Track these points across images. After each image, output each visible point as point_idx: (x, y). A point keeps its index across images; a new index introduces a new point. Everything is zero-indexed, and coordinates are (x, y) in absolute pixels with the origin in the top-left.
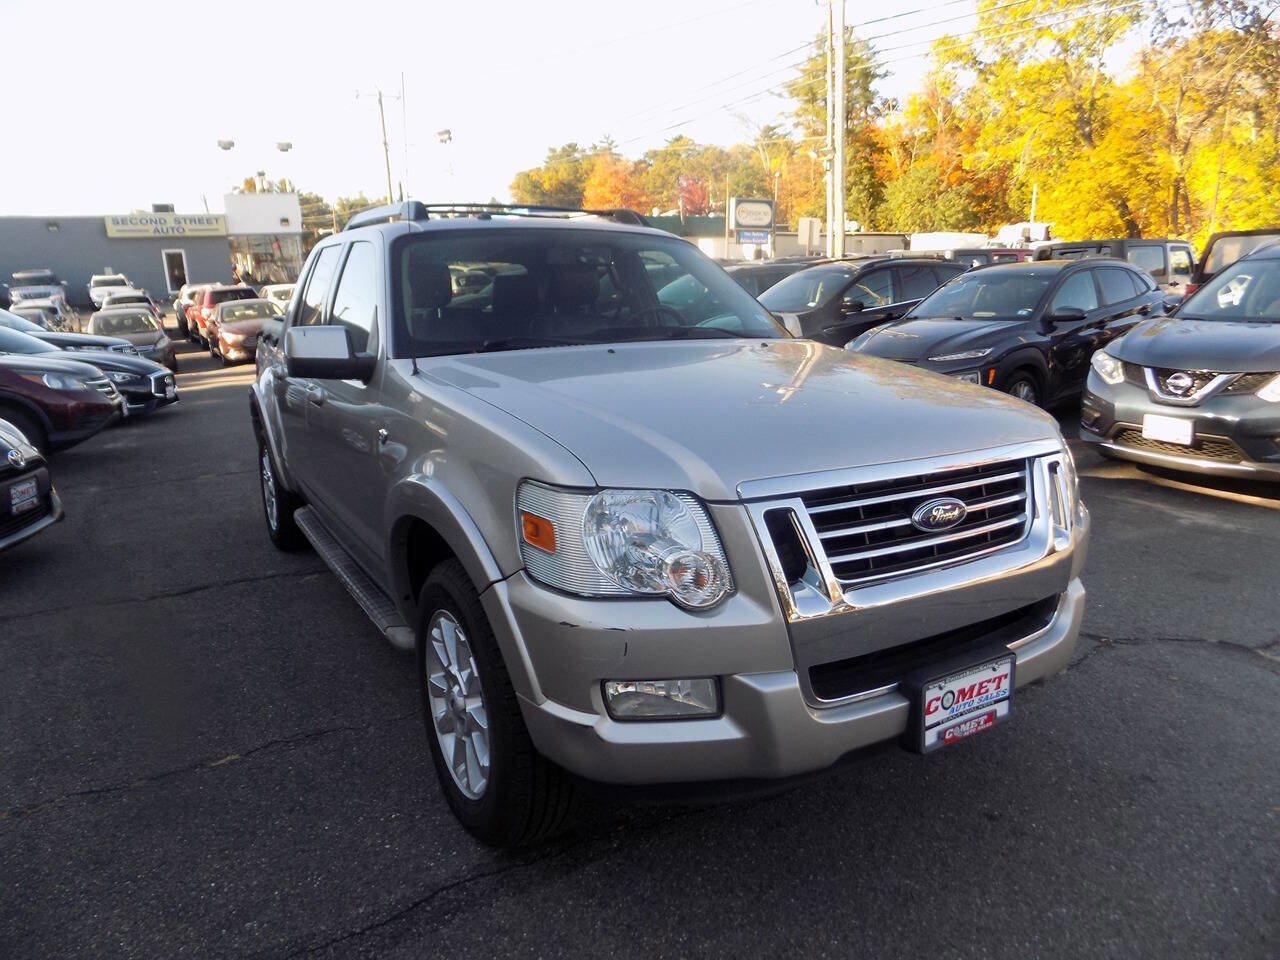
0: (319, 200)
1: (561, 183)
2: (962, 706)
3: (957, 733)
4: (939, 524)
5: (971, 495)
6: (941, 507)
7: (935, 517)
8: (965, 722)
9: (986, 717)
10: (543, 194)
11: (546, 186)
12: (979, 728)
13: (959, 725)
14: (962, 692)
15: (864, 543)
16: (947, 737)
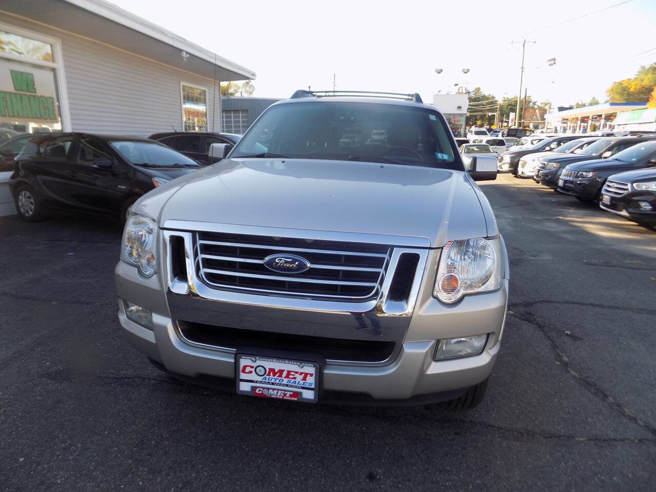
0: (493, 97)
1: (644, 87)
2: (272, 378)
3: (265, 392)
4: (279, 268)
5: (314, 258)
6: (284, 259)
7: (277, 263)
8: (274, 390)
9: (291, 393)
10: (629, 94)
11: (632, 90)
12: (285, 398)
13: (268, 389)
14: (272, 370)
15: (235, 267)
16: (257, 391)
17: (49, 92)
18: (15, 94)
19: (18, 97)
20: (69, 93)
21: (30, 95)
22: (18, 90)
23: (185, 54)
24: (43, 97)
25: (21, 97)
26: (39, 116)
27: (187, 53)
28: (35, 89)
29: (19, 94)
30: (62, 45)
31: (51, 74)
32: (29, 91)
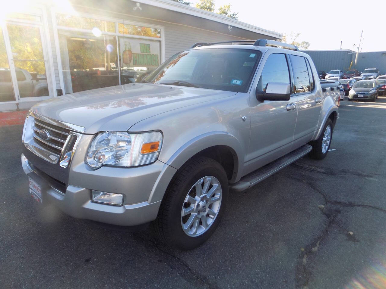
17: (157, 52)
18: (141, 54)
19: (142, 56)
20: (166, 52)
21: (147, 54)
22: (142, 53)
23: (230, 27)
24: (153, 55)
25: (143, 56)
26: (150, 64)
27: (231, 26)
28: (150, 51)
29: (142, 54)
30: (165, 29)
31: (158, 43)
32: (147, 53)
